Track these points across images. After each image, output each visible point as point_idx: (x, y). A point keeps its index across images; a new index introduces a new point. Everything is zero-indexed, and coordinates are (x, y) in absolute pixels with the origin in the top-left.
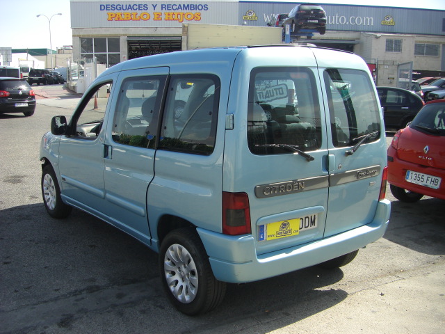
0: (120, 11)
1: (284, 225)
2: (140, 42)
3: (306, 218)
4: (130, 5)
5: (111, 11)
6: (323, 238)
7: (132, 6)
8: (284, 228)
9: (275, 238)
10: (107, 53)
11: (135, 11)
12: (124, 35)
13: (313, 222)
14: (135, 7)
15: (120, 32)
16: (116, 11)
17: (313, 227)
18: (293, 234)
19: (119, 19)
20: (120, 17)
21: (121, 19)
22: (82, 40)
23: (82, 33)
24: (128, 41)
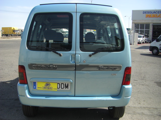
0: (151, 14)
1: (47, 85)
2: (157, 26)
3: (62, 84)
4: (154, 12)
5: (147, 14)
6: (75, 96)
7: (155, 12)
8: (47, 86)
9: (42, 89)
10: (145, 30)
11: (157, 14)
12: (151, 23)
13: (67, 87)
14: (157, 12)
15: (150, 22)
16: (149, 14)
17: (67, 89)
18: (53, 90)
19: (150, 17)
20: (150, 16)
21: (151, 17)
22: (135, 24)
23: (136, 22)
24: (153, 25)
